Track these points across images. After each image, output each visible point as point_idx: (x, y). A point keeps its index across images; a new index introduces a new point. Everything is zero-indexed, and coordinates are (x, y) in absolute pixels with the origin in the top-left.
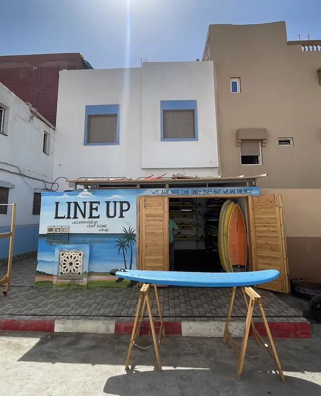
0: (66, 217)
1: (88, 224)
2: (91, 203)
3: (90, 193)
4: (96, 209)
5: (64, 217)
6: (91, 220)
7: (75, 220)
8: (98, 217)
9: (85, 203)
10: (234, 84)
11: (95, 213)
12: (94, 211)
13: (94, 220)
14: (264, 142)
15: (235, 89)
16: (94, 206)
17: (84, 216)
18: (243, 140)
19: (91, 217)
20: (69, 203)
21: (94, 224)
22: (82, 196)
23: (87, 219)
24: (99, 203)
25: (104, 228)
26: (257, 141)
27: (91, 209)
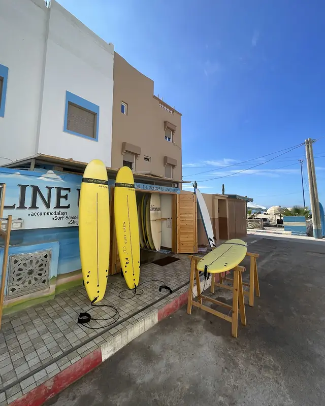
0: (18, 205)
1: (54, 216)
2: (59, 190)
3: (59, 177)
4: (66, 197)
5: (13, 207)
6: (58, 210)
7: (34, 211)
8: (68, 207)
9: (50, 188)
10: (123, 107)
11: (63, 202)
12: (62, 200)
13: (62, 210)
14: (138, 156)
15: (123, 111)
16: (63, 193)
17: (48, 206)
18: (127, 151)
19: (58, 206)
20: (23, 188)
21: (62, 216)
22: (46, 180)
23: (52, 210)
24: (69, 190)
25: (75, 220)
26: (133, 154)
27: (59, 197)
